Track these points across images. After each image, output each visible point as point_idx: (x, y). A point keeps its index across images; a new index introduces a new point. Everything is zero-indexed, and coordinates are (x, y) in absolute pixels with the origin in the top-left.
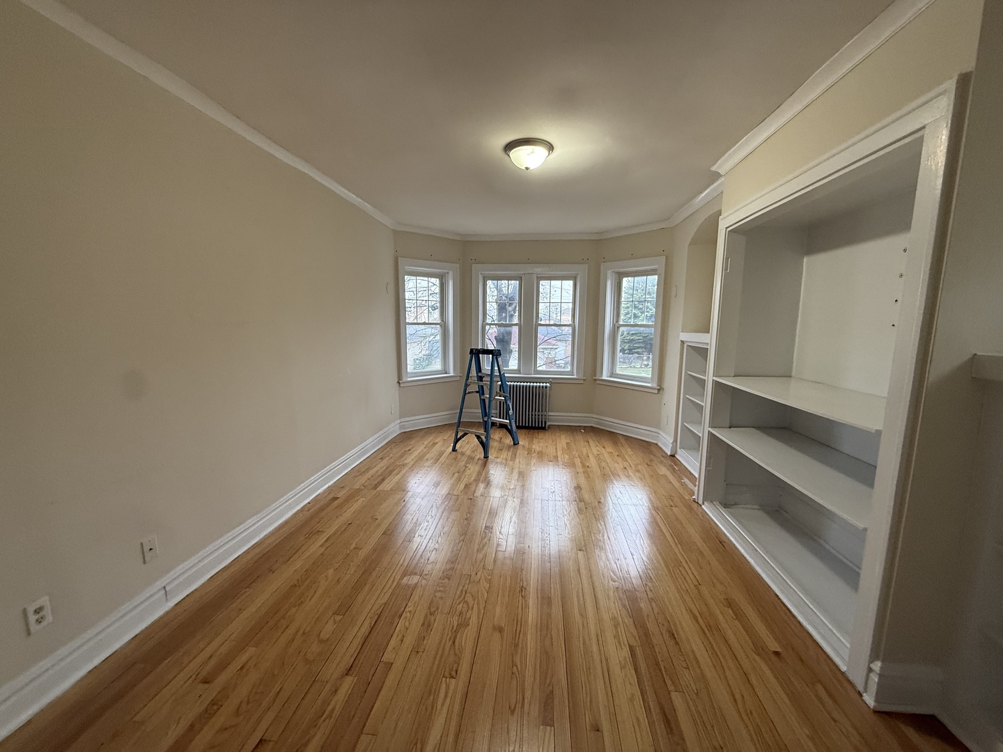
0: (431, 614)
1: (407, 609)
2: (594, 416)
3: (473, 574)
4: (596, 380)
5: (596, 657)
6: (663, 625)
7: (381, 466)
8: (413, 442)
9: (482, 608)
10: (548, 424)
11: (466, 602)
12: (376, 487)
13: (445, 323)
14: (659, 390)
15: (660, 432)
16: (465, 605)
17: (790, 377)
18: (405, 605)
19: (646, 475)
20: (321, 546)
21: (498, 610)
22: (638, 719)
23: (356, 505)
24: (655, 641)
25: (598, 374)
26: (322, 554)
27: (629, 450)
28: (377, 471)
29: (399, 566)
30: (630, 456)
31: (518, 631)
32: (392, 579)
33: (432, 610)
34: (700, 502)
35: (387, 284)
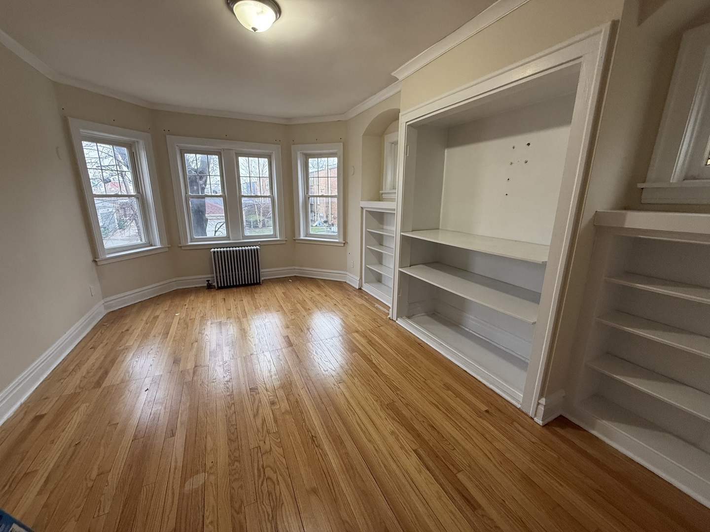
0: (238, 513)
1: (207, 521)
2: (296, 268)
3: (261, 443)
4: (295, 240)
5: (398, 472)
6: (423, 422)
7: (95, 358)
8: (128, 320)
9: (287, 477)
10: (262, 279)
11: (269, 478)
12: (98, 384)
13: (142, 196)
14: (344, 244)
15: (347, 273)
16: (269, 483)
17: (438, 229)
18: (201, 517)
19: (351, 306)
20: (40, 493)
21: (303, 471)
22: (451, 512)
23: (77, 417)
24: (426, 438)
25: (297, 235)
26: (45, 506)
27: (330, 290)
28: (93, 365)
29: (172, 471)
30: (333, 294)
31: (330, 484)
32: (170, 492)
33: (237, 506)
34: (395, 319)
35: (57, 148)
